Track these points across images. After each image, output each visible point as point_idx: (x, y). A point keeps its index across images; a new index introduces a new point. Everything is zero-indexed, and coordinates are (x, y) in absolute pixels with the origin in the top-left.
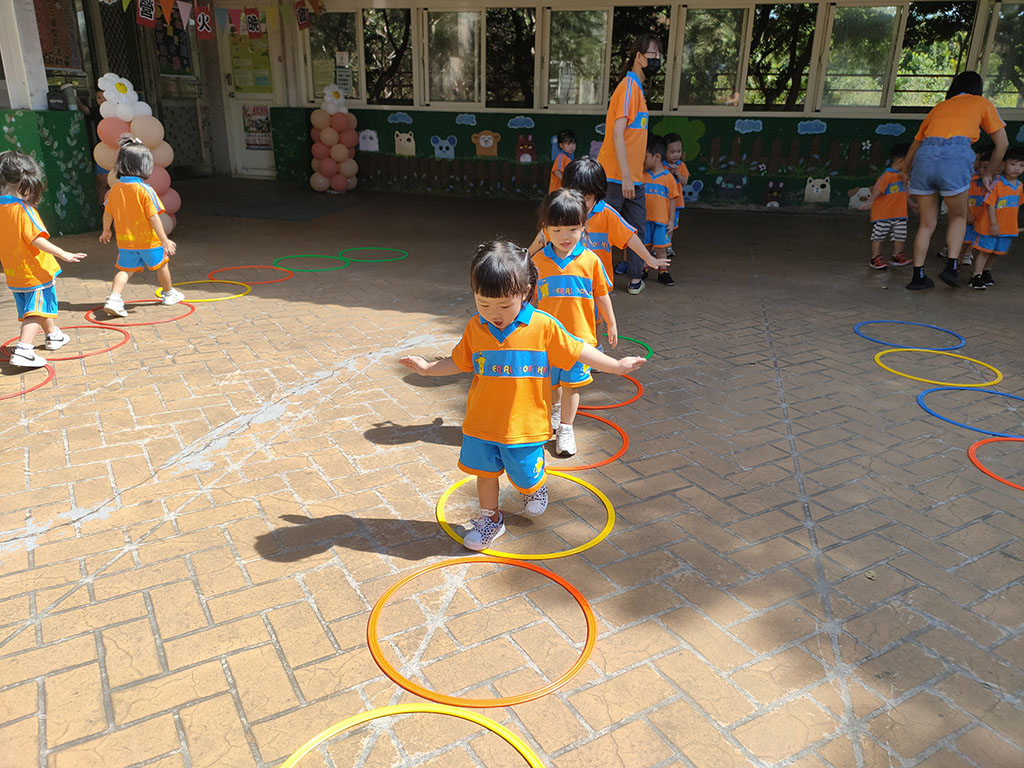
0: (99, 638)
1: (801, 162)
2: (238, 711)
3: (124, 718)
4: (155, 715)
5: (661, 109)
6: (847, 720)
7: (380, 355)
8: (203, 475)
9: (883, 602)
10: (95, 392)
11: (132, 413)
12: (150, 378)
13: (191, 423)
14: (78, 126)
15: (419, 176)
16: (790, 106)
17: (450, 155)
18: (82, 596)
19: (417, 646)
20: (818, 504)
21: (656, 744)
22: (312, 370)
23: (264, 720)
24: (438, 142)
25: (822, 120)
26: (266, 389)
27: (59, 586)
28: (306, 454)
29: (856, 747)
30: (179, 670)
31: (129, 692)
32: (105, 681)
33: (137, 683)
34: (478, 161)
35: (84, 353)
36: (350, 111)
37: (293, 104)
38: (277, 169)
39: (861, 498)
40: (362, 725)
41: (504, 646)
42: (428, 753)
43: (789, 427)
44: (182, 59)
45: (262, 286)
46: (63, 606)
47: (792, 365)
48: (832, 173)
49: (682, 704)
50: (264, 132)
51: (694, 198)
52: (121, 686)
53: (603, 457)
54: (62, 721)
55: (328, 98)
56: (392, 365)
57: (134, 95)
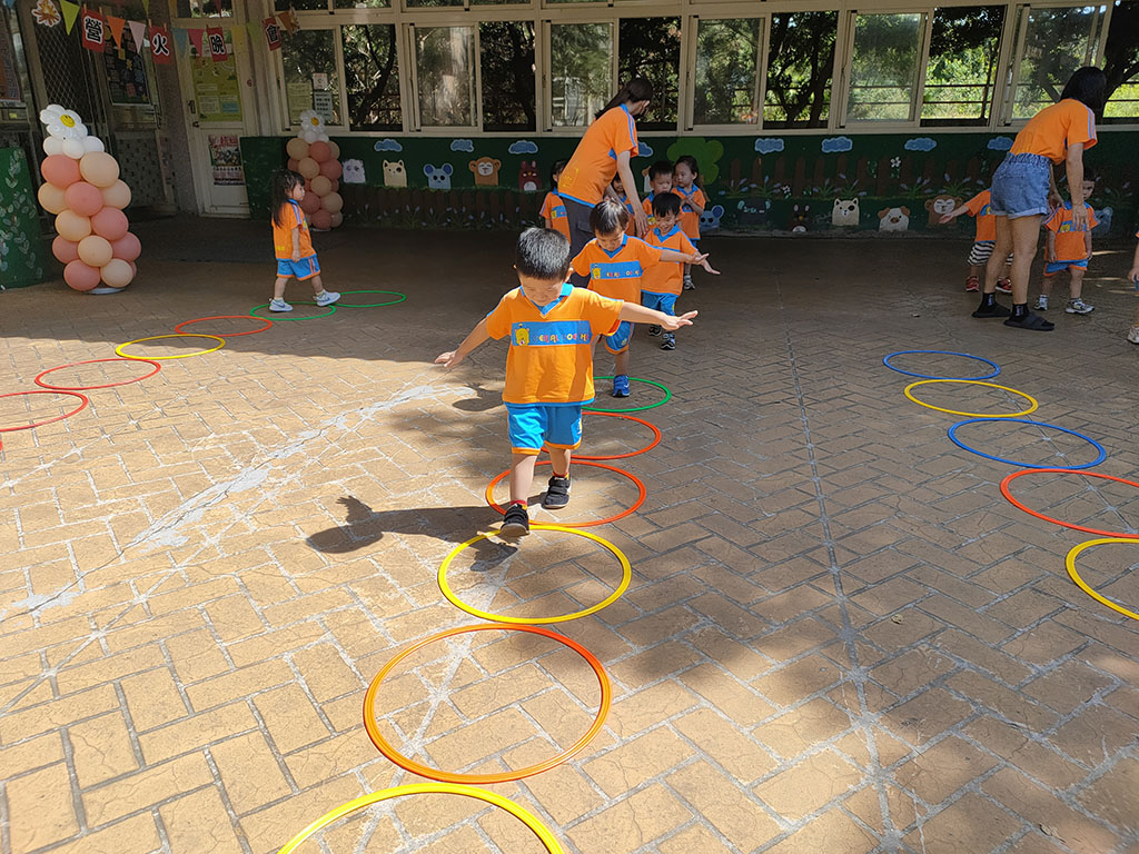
0: (65, 736)
1: (827, 182)
2: (225, 804)
3: (98, 819)
4: (131, 815)
5: (676, 129)
6: (872, 770)
7: (373, 410)
8: (175, 552)
9: (911, 646)
10: (49, 465)
11: (93, 487)
12: (112, 447)
13: (161, 495)
14: (18, 165)
15: (413, 210)
16: (814, 122)
17: (446, 185)
18: (45, 691)
19: (419, 722)
20: (843, 547)
21: (674, 808)
22: (296, 430)
23: (253, 812)
24: (430, 171)
25: (848, 136)
26: (246, 453)
27: (17, 682)
28: (292, 523)
29: (881, 797)
30: (158, 764)
31: (102, 792)
32: (75, 781)
33: (110, 781)
34: (477, 191)
35: (35, 422)
36: (331, 138)
37: (266, 133)
38: (251, 206)
39: (888, 539)
40: (361, 810)
41: (513, 716)
42: (433, 834)
43: (815, 469)
44: (137, 85)
45: (238, 339)
46: (23, 703)
47: (818, 402)
48: (860, 194)
49: (702, 764)
50: (235, 164)
51: (715, 225)
52: (93, 786)
53: (618, 510)
54: (27, 828)
55: (305, 126)
56: (385, 420)
57: (83, 129)
